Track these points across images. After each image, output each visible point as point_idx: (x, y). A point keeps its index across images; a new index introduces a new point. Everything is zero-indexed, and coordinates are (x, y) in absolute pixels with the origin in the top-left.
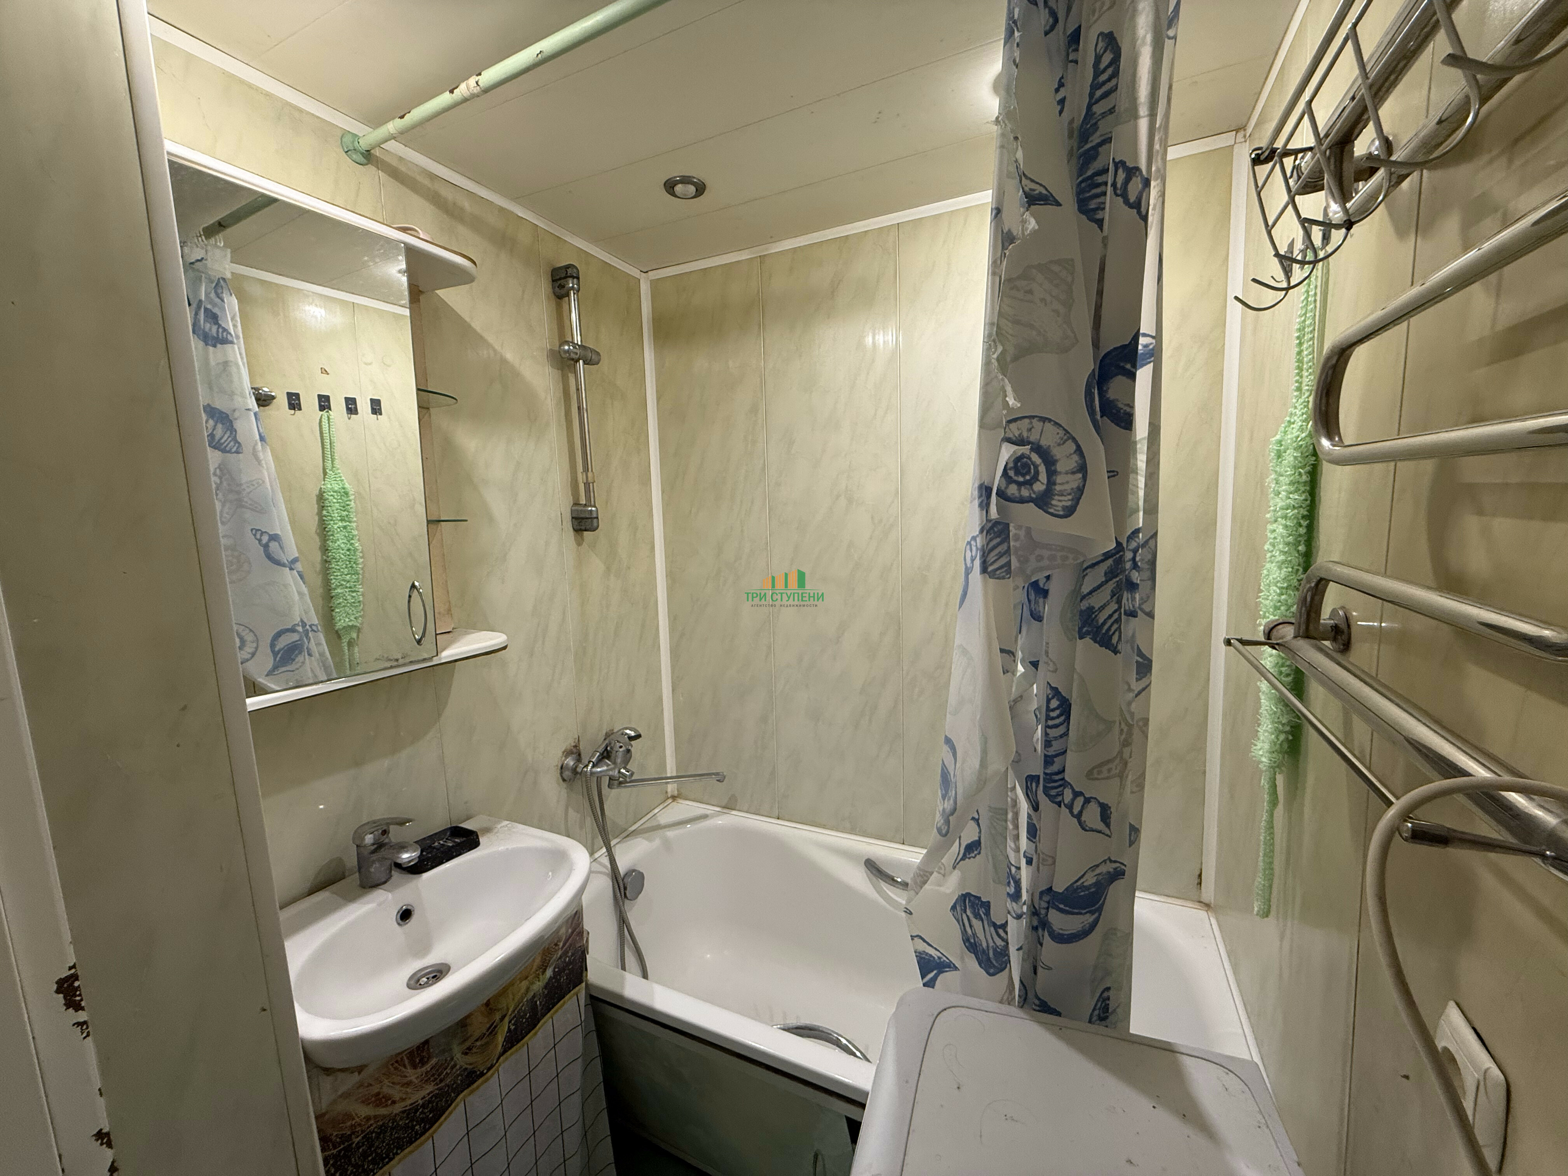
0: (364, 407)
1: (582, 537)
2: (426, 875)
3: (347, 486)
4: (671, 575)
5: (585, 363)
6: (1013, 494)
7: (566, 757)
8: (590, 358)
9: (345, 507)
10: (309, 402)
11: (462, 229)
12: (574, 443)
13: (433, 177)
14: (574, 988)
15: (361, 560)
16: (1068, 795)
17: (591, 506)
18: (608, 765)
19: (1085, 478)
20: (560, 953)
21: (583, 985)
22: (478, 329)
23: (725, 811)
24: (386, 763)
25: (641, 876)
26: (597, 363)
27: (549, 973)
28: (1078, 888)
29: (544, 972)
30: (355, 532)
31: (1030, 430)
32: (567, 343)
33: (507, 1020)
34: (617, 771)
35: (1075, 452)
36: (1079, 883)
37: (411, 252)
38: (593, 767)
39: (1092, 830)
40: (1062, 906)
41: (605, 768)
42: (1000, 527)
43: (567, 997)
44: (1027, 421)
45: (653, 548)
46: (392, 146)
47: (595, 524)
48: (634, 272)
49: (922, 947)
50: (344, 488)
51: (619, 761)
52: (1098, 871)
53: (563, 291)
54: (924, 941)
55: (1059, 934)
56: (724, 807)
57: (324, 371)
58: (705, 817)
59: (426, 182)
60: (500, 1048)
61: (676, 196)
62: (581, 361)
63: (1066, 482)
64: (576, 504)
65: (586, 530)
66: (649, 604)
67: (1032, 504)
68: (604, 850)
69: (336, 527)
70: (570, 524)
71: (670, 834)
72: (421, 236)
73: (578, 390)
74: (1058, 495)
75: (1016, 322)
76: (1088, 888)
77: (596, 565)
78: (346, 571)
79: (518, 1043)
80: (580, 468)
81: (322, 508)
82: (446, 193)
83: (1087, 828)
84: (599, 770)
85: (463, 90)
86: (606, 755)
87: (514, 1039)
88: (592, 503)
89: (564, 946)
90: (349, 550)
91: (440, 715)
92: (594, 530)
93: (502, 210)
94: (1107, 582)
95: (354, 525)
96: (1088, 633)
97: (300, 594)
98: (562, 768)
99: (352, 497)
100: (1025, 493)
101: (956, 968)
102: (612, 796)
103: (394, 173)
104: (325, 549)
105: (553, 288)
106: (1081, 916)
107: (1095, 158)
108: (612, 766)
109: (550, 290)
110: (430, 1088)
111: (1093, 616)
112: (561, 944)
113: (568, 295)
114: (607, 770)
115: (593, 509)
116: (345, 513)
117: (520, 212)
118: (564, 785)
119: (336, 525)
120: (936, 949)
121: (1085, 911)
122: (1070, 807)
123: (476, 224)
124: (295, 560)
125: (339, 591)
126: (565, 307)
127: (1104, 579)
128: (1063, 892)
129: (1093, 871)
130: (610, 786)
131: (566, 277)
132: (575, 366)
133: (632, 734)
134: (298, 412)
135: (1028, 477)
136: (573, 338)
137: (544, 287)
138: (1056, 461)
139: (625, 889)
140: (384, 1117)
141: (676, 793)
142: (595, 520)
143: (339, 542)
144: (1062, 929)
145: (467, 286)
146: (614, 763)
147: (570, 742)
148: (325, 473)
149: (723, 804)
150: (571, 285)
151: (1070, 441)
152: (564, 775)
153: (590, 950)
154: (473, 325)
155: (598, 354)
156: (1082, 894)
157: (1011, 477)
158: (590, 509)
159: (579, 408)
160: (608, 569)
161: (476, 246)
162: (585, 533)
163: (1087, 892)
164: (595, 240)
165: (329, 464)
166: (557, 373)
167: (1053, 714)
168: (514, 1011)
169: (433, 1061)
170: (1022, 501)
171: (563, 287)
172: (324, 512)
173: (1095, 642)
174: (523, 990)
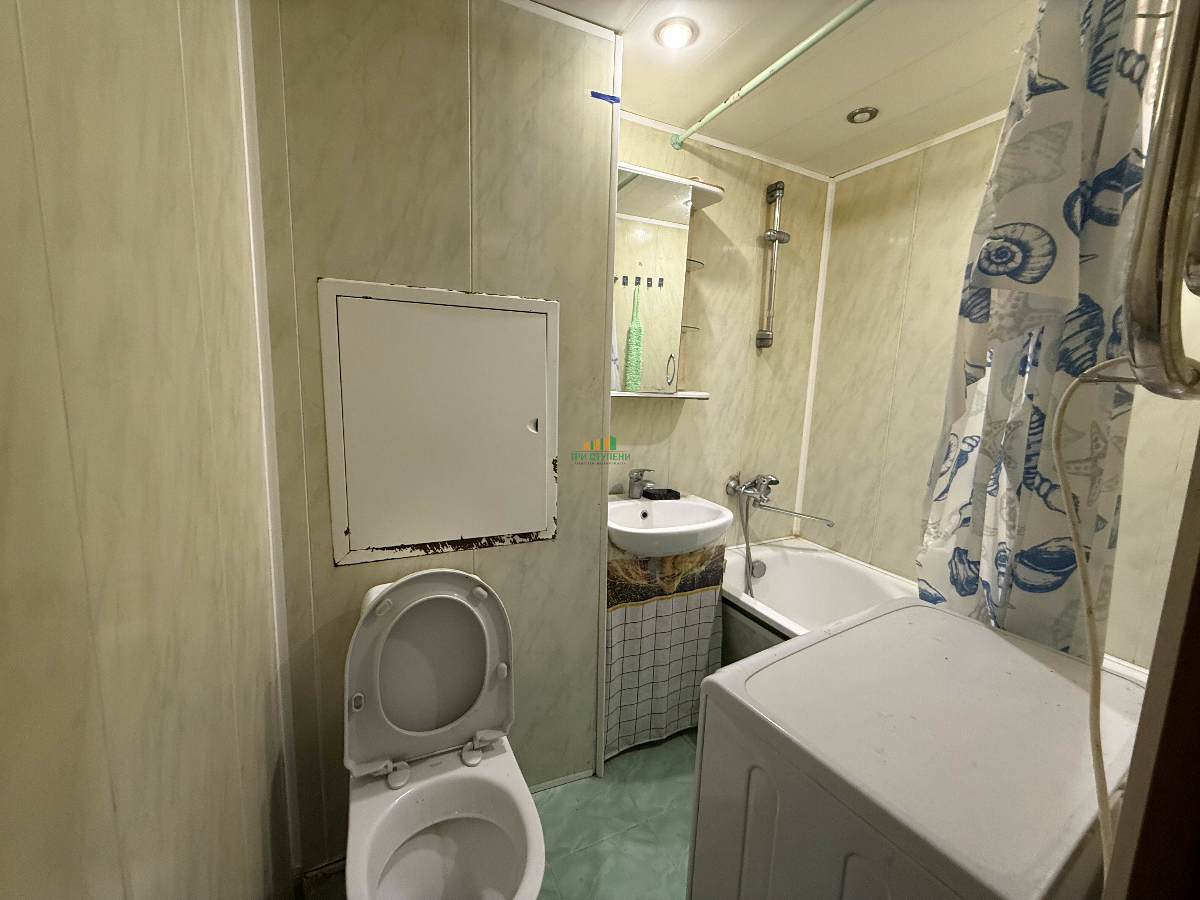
0: (655, 282)
1: (761, 351)
2: (655, 501)
3: (641, 326)
4: (819, 387)
5: (779, 242)
6: (993, 270)
7: (731, 480)
8: (783, 238)
9: (639, 338)
10: (632, 281)
11: (720, 172)
12: (765, 293)
13: (710, 147)
14: (715, 585)
15: (641, 368)
16: (1037, 481)
17: (769, 332)
18: (754, 491)
19: (1053, 259)
20: (710, 561)
21: (719, 586)
22: (721, 228)
23: (831, 551)
24: (645, 448)
25: (764, 567)
26: (787, 242)
27: (703, 568)
28: (1041, 551)
29: (701, 566)
30: (641, 352)
31: (1013, 232)
32: (770, 230)
33: (680, 577)
34: (759, 496)
35: (1049, 243)
36: (1042, 548)
37: (695, 190)
38: (745, 489)
39: (1056, 510)
40: (1026, 561)
41: (752, 492)
42: (984, 291)
43: (710, 587)
44: (1011, 226)
45: (808, 367)
46: (696, 136)
47: (770, 343)
48: (824, 178)
49: (925, 587)
50: (640, 328)
51: (762, 490)
52: (1062, 543)
53: (773, 198)
54: (927, 584)
55: (1022, 582)
56: (831, 549)
57: (640, 264)
58: (816, 550)
59: (706, 150)
60: (675, 589)
61: (855, 123)
62: (777, 241)
63: (1037, 262)
64: (760, 331)
65: (764, 347)
66: (799, 403)
67: (1005, 276)
68: (745, 545)
69: (633, 348)
70: (755, 343)
71: (789, 552)
72: (700, 180)
73: (772, 259)
74: (1030, 270)
75: (1014, 168)
76: (1051, 553)
77: (767, 370)
78: (634, 372)
79: (684, 591)
80: (766, 308)
81: (629, 338)
82: (716, 154)
83: (1053, 508)
84: (749, 492)
85: (731, 100)
86: (754, 485)
87: (682, 589)
88: (770, 329)
89: (713, 558)
90: (637, 361)
91: (671, 433)
92: (769, 346)
93: (743, 156)
94: (1081, 331)
95: (641, 348)
96: (1062, 366)
97: (616, 376)
98: (727, 485)
99: (642, 333)
100: (1001, 269)
101: (945, 600)
102: (755, 513)
103: (692, 150)
104: (627, 360)
105: (767, 197)
106: (1044, 574)
107: (1101, 51)
108: (758, 492)
109: (765, 197)
110: (645, 582)
111: (1068, 354)
112: (711, 557)
113: (775, 201)
114: (753, 494)
115: (771, 333)
116: (638, 341)
117: (754, 155)
118: (727, 496)
119: (633, 347)
120: (934, 589)
121: (1047, 571)
122: (1038, 489)
123: (728, 168)
124: (616, 360)
125: (630, 382)
126: (773, 208)
127: (1078, 329)
128: (1028, 551)
129: (1058, 541)
130: (754, 505)
131: (776, 189)
132: (772, 245)
133: (773, 479)
134: (626, 286)
135: (1004, 260)
136: (774, 227)
137: (762, 197)
138: (1032, 250)
139: (753, 568)
140: (628, 581)
141: (798, 534)
142: (770, 340)
143: (633, 357)
144: (1025, 579)
145: (717, 204)
146: (759, 491)
147: (734, 473)
148: (633, 319)
149: (831, 546)
150: (778, 194)
151: (1046, 236)
152: (728, 490)
153: (726, 571)
154: (718, 225)
155: (789, 236)
156: (1045, 556)
157: (993, 261)
158: (768, 333)
159: (771, 271)
160: (775, 374)
161: (725, 179)
162: (763, 349)
163: (1050, 557)
164: (799, 162)
165: (635, 315)
166: (761, 250)
167: (1033, 426)
168: (684, 574)
169: (649, 572)
170: (998, 274)
171: (773, 196)
172: (630, 340)
173: (1068, 373)
174: (690, 568)
